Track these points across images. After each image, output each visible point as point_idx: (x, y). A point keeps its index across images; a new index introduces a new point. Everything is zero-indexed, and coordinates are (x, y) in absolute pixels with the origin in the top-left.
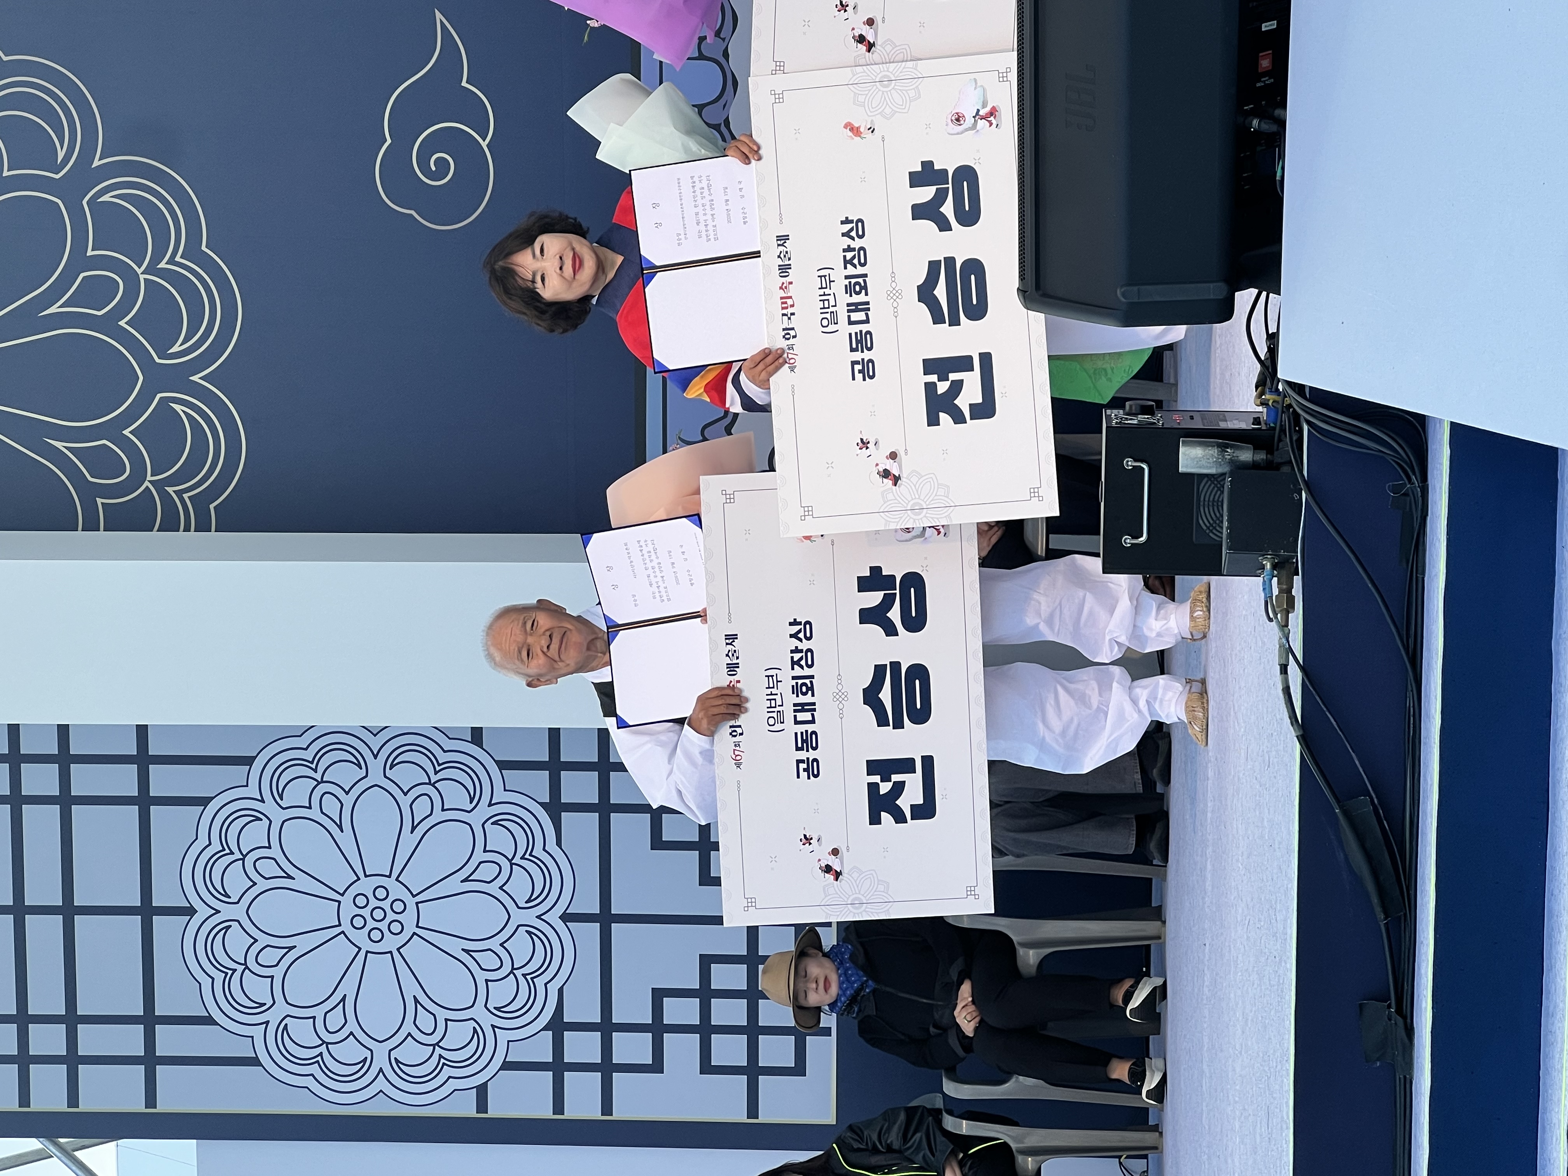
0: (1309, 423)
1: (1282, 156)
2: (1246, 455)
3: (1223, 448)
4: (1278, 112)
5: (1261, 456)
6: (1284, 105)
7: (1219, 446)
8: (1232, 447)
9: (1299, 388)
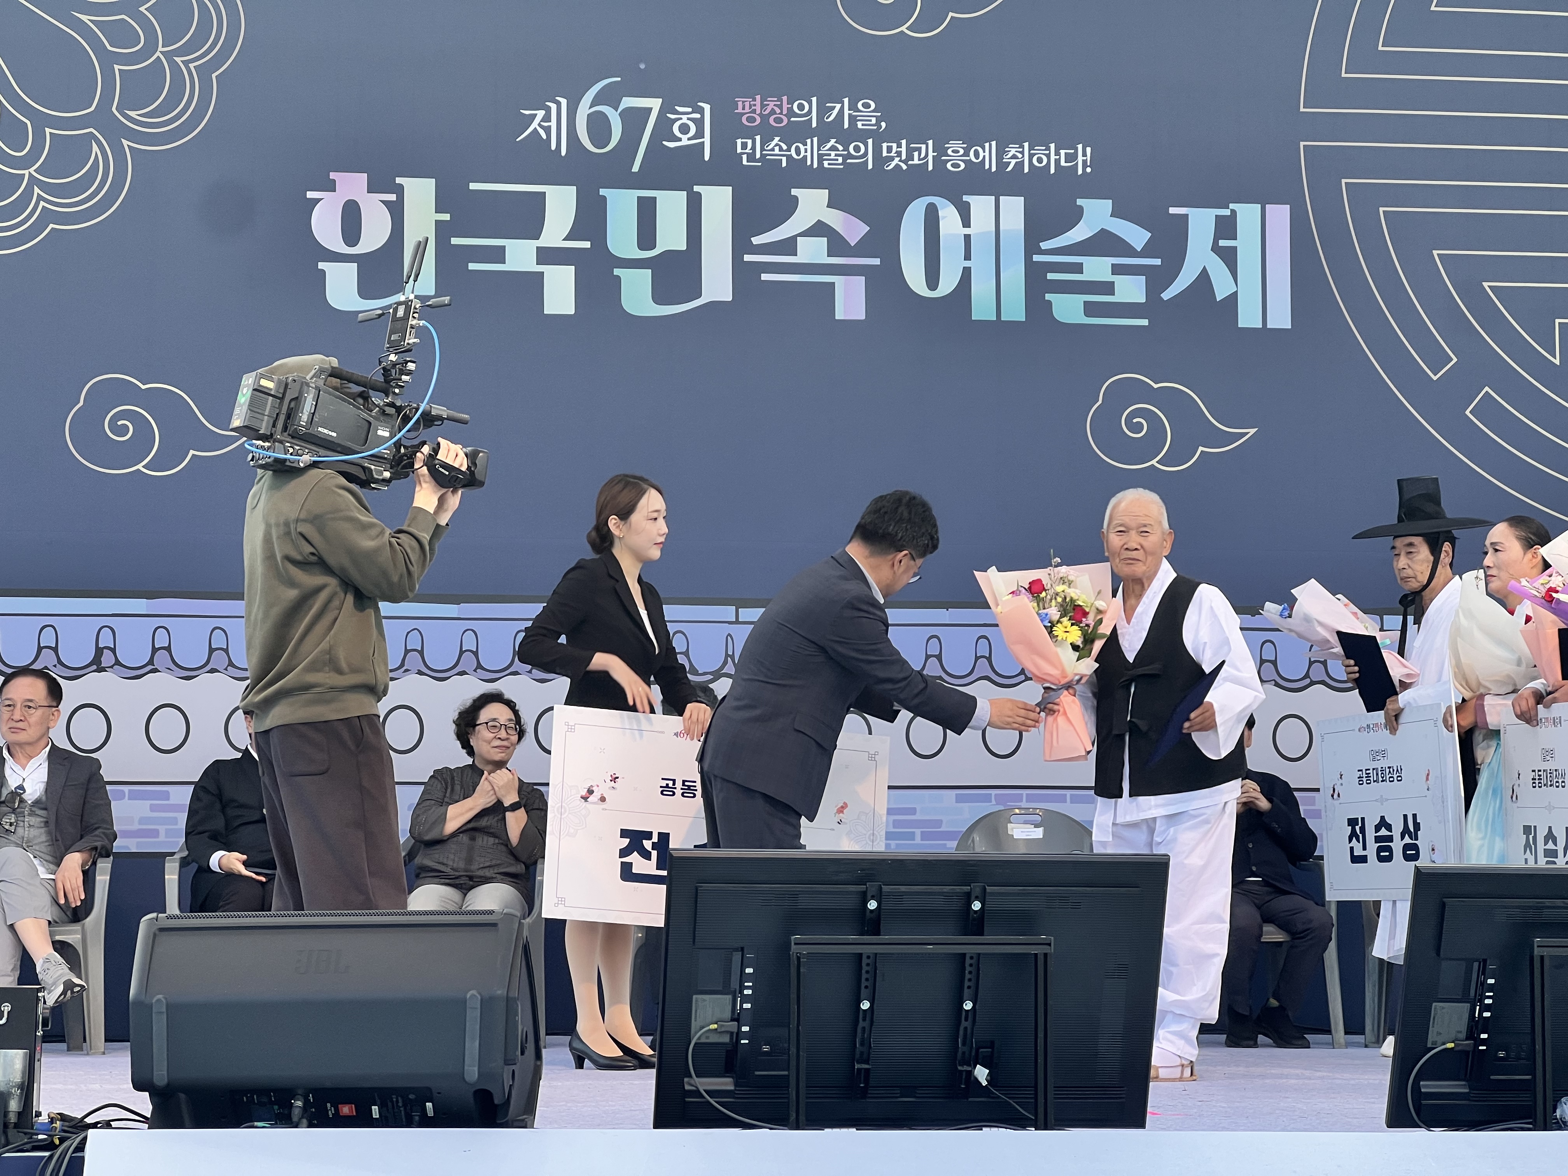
0: (51, 1157)
1: (272, 1126)
2: (14, 1105)
3: (21, 1086)
4: (305, 1121)
5: (13, 1118)
6: (311, 1125)
7: (23, 1083)
8: (21, 1093)
9: (81, 1147)
